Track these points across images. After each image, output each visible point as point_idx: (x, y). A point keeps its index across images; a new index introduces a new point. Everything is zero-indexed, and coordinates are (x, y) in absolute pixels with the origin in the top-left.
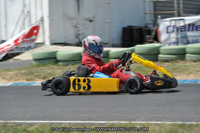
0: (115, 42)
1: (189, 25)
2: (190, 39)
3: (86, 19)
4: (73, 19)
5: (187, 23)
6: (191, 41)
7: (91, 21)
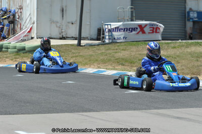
0: (93, 37)
1: (116, 28)
2: (116, 37)
3: (68, 23)
4: (57, 22)
5: (112, 27)
6: (116, 38)
7: (72, 24)
